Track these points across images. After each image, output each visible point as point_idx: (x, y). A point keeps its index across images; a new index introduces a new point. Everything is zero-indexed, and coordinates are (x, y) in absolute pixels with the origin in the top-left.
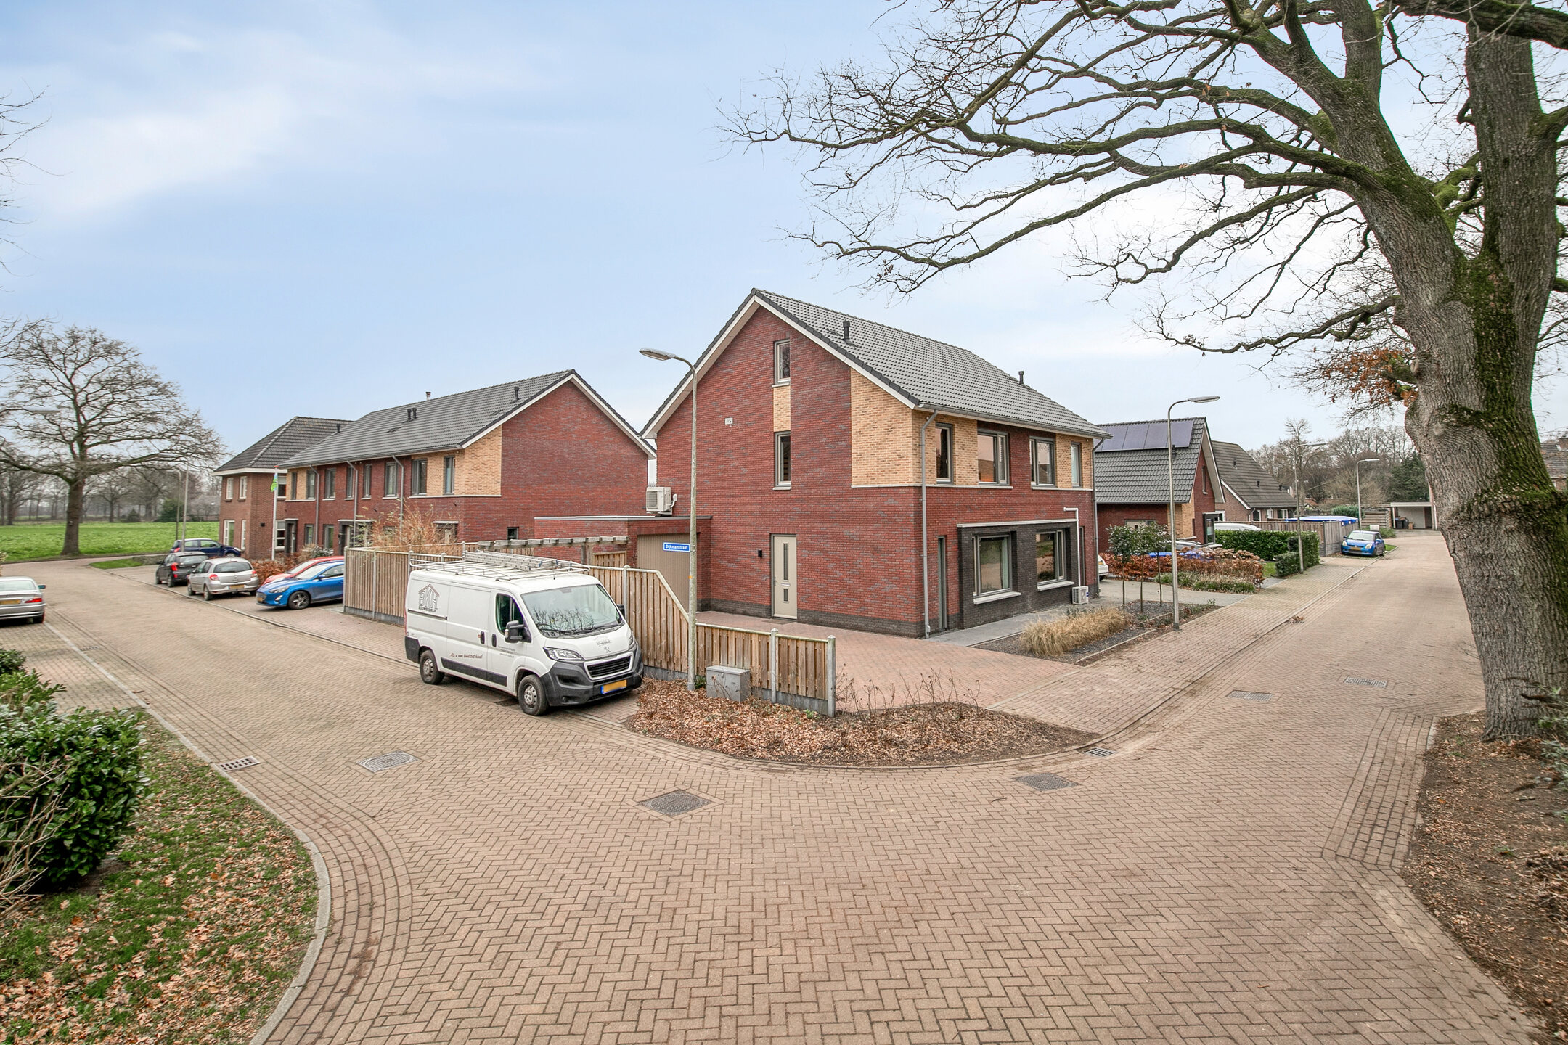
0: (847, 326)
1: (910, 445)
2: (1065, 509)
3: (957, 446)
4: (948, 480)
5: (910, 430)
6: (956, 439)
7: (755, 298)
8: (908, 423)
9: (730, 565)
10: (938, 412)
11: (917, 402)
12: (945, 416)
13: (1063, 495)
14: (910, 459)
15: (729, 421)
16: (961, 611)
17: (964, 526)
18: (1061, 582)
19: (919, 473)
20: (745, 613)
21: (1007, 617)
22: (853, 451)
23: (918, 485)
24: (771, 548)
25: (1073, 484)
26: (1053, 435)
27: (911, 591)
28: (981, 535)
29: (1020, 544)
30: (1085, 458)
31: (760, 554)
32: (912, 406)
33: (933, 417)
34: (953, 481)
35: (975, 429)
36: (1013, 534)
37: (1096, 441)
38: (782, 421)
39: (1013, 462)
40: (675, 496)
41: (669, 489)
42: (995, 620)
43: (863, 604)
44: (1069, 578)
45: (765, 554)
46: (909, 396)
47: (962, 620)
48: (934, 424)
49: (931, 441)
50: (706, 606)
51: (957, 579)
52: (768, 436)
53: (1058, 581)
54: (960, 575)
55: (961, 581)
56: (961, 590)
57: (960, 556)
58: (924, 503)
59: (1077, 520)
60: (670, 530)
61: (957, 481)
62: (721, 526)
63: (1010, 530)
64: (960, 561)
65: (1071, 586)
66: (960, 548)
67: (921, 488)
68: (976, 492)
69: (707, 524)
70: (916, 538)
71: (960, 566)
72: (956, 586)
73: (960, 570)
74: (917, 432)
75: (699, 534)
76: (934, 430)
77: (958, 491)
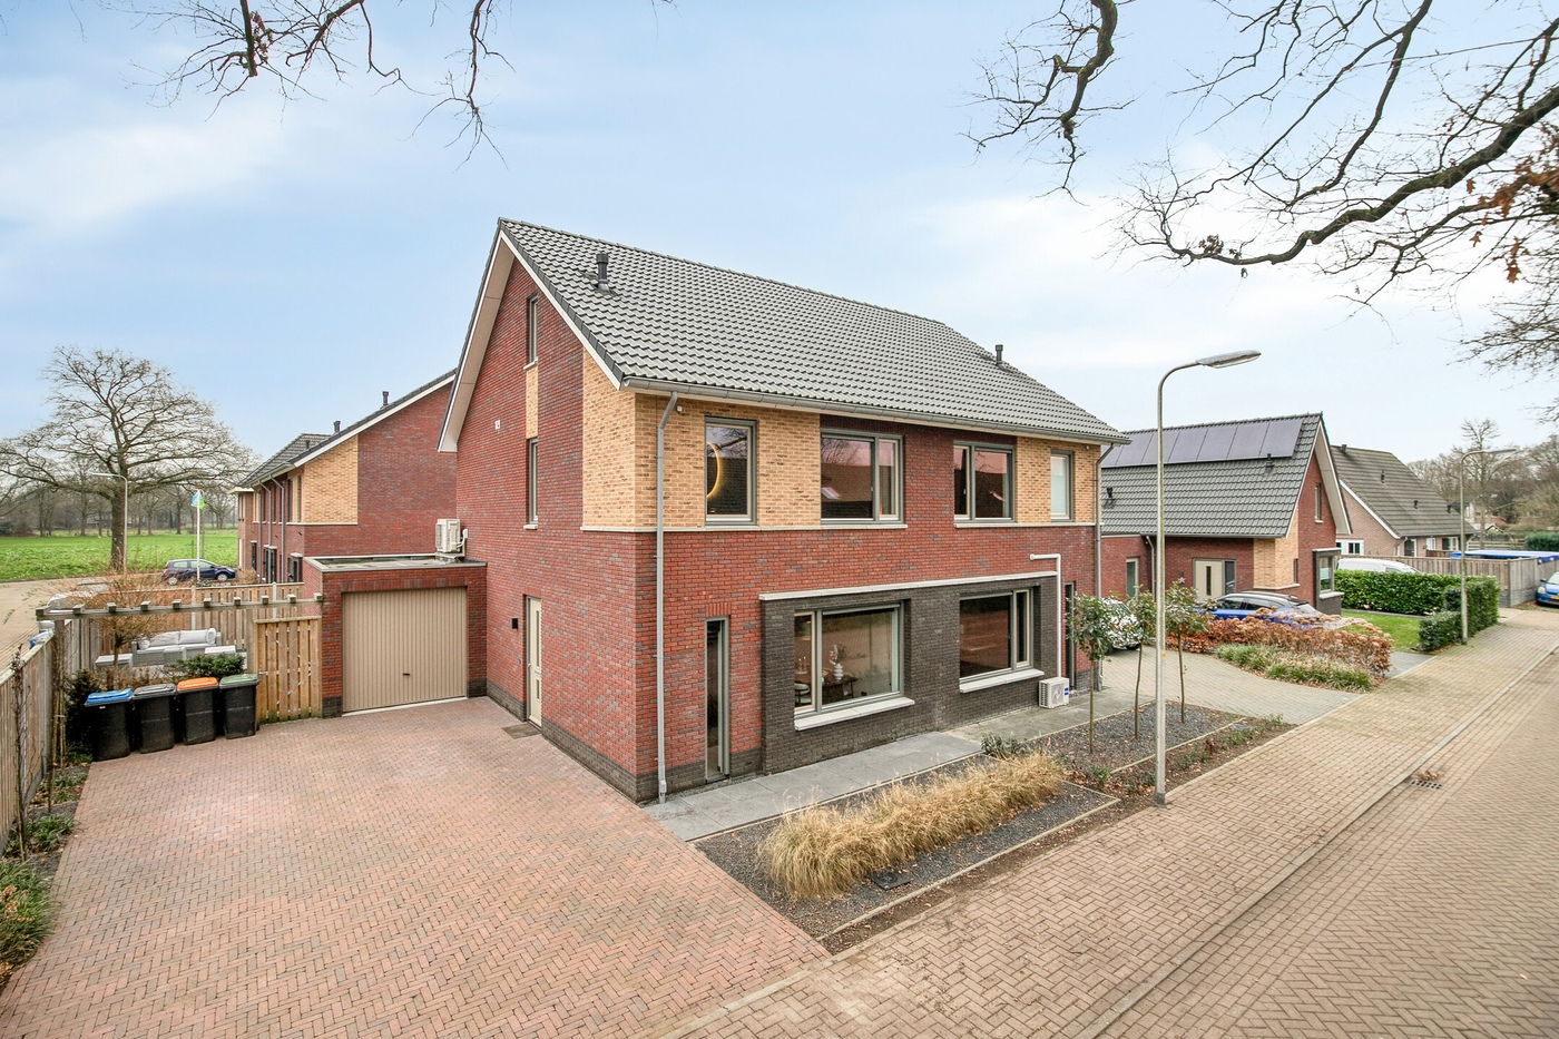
0: (603, 261)
1: (633, 457)
2: (1033, 557)
3: (763, 460)
4: (745, 518)
5: (633, 431)
6: (762, 446)
7: (502, 236)
8: (627, 417)
9: (498, 635)
10: (676, 396)
11: (624, 379)
12: (733, 406)
13: (1029, 535)
14: (634, 483)
15: (497, 425)
16: (763, 745)
17: (767, 597)
18: (1023, 672)
19: (651, 508)
20: (507, 708)
21: (884, 742)
22: (584, 468)
23: (651, 529)
24: (525, 616)
25: (1058, 513)
26: (1013, 440)
27: (632, 719)
28: (824, 610)
29: (918, 621)
30: (1080, 476)
31: (515, 623)
32: (616, 384)
33: (670, 406)
34: (755, 520)
35: (815, 430)
36: (907, 602)
37: (1104, 448)
38: (532, 422)
39: (912, 484)
40: (465, 531)
41: (457, 521)
42: (850, 751)
44: (1037, 664)
45: (521, 625)
46: (614, 368)
47: (763, 758)
48: (701, 420)
49: (691, 450)
50: (477, 689)
51: (755, 689)
52: (523, 445)
53: (1014, 671)
54: (763, 685)
55: (763, 694)
56: (763, 709)
57: (762, 653)
58: (660, 562)
59: (1058, 573)
60: (407, 584)
61: (762, 520)
62: (493, 578)
63: (898, 596)
64: (763, 659)
65: (1037, 679)
66: (763, 636)
67: (654, 534)
68: (814, 537)
69: (481, 573)
70: (639, 623)
71: (763, 667)
72: (755, 701)
73: (763, 676)
74: (648, 430)
75: (466, 587)
76: (700, 429)
77: (765, 537)
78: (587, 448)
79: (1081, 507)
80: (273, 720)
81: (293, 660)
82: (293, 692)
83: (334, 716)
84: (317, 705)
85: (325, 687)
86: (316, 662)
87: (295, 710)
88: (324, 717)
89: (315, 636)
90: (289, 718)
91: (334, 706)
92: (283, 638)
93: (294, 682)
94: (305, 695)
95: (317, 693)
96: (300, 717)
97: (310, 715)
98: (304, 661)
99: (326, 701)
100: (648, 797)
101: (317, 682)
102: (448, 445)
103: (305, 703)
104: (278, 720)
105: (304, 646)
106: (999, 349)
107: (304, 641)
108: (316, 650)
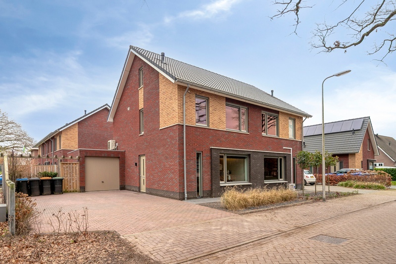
0: (163, 55)
1: (177, 104)
2: (284, 148)
3: (210, 109)
4: (205, 125)
5: (177, 96)
6: (210, 105)
7: (131, 50)
8: (176, 93)
9: (130, 170)
11: (176, 79)
12: (203, 92)
13: (283, 141)
14: (177, 111)
15: (129, 109)
16: (212, 189)
17: (213, 148)
19: (182, 117)
20: (133, 191)
22: (160, 112)
23: (182, 124)
24: (139, 161)
25: (291, 136)
26: (278, 112)
27: (177, 177)
28: (227, 154)
29: (253, 161)
30: (297, 126)
31: (136, 164)
32: (173, 81)
33: (187, 90)
34: (208, 125)
35: (224, 102)
37: (304, 118)
39: (250, 122)
40: (117, 144)
41: (115, 141)
43: (163, 184)
44: (285, 179)
45: (138, 164)
46: (172, 77)
47: (212, 193)
48: (194, 96)
49: (192, 104)
50: (123, 188)
51: (209, 173)
52: (138, 112)
53: (279, 180)
54: (212, 172)
55: (211, 175)
56: (212, 179)
57: (211, 163)
58: (185, 133)
59: (291, 153)
60: (103, 155)
61: (211, 126)
62: (127, 154)
63: (249, 153)
64: (211, 165)
65: (286, 183)
66: (211, 159)
67: (183, 126)
68: (224, 133)
69: (123, 153)
70: (179, 150)
71: (211, 167)
72: (209, 177)
73: (211, 170)
74: (181, 97)
75: (119, 157)
76: (194, 98)
77: (211, 131)
78: (161, 106)
79: (297, 135)
80: (66, 192)
81: (72, 175)
82: (72, 184)
83: (83, 192)
84: (78, 189)
85: (80, 183)
86: (78, 176)
87: (72, 189)
88: (80, 192)
89: (77, 168)
90: (70, 192)
91: (83, 189)
92: (69, 168)
93: (72, 182)
94: (75, 185)
95: (78, 185)
96: (73, 192)
97: (76, 191)
98: (75, 175)
99: (81, 187)
101: (78, 182)
102: (110, 119)
103: (75, 188)
104: (67, 192)
105: (74, 171)
106: (272, 92)
107: (74, 169)
108: (78, 172)
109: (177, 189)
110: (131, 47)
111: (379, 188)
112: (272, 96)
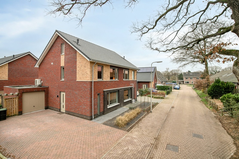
0: (78, 40)
1: (89, 71)
2: (131, 84)
3: (104, 71)
4: (102, 79)
5: (89, 67)
6: (104, 69)
7: (57, 33)
8: (89, 65)
9: (52, 98)
10: (96, 62)
11: (90, 59)
12: (101, 64)
13: (130, 81)
14: (89, 74)
15: (52, 64)
16: (104, 111)
17: (105, 90)
18: (130, 99)
19: (92, 78)
20: (55, 110)
21: (116, 109)
22: (77, 72)
24: (60, 95)
25: (133, 79)
26: (129, 69)
27: (89, 108)
28: (110, 92)
29: (120, 93)
30: (135, 74)
31: (58, 96)
32: (89, 60)
33: (95, 64)
34: (103, 80)
35: (109, 67)
36: (119, 91)
37: (137, 71)
38: (62, 64)
39: (119, 75)
40: (42, 81)
41: (40, 79)
42: (113, 111)
43: (79, 110)
44: (131, 98)
45: (59, 96)
46: (88, 58)
47: (104, 112)
49: (96, 70)
50: (47, 108)
51: (103, 103)
52: (60, 67)
54: (104, 102)
55: (104, 104)
56: (104, 106)
57: (104, 98)
58: (93, 86)
59: (133, 86)
60: (35, 91)
62: (50, 89)
63: (118, 90)
64: (104, 99)
66: (104, 96)
67: (92, 82)
68: (109, 82)
69: (48, 88)
70: (90, 95)
71: (104, 100)
72: (103, 105)
73: (104, 101)
74: (91, 67)
75: (45, 91)
76: (97, 67)
77: (104, 82)
78: (78, 69)
79: (135, 78)
81: (12, 105)
82: (12, 111)
83: (21, 115)
84: (17, 113)
85: (19, 110)
86: (17, 105)
87: (13, 114)
88: (19, 115)
89: (17, 101)
90: (11, 116)
91: (20, 113)
92: (10, 101)
93: (12, 109)
94: (15, 111)
95: (17, 111)
96: (14, 116)
97: (16, 115)
98: (15, 105)
99: (19, 112)
100: (91, 119)
101: (17, 109)
102: (37, 66)
103: (15, 113)
104: (9, 116)
105: (14, 103)
106: (124, 57)
107: (14, 102)
108: (17, 103)
109: (88, 114)
110: (56, 31)
111: (162, 98)
112: (124, 59)
